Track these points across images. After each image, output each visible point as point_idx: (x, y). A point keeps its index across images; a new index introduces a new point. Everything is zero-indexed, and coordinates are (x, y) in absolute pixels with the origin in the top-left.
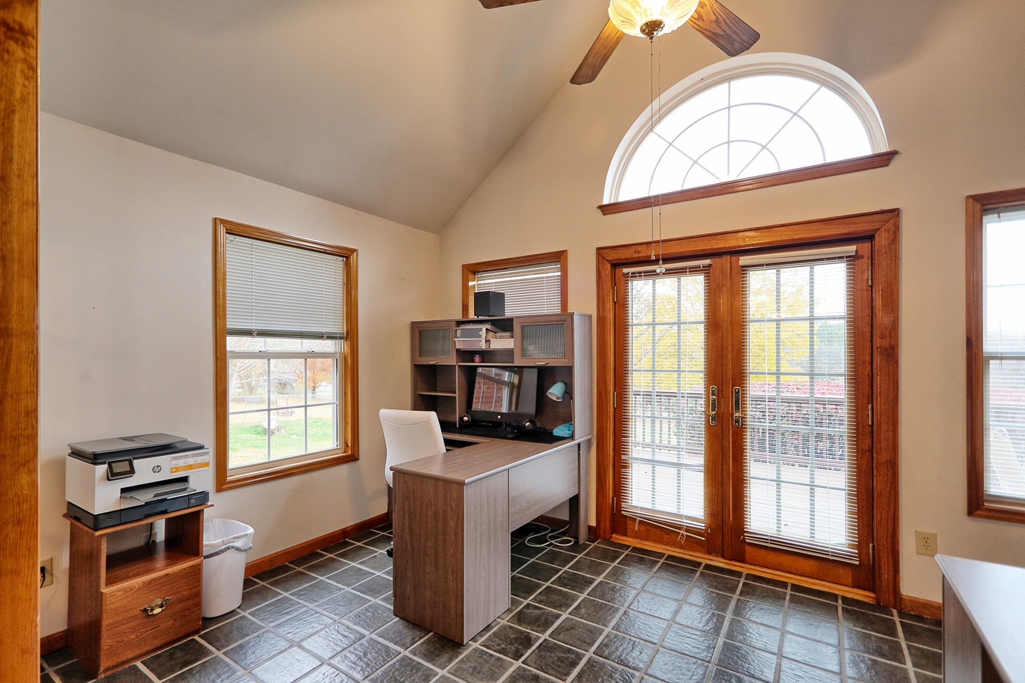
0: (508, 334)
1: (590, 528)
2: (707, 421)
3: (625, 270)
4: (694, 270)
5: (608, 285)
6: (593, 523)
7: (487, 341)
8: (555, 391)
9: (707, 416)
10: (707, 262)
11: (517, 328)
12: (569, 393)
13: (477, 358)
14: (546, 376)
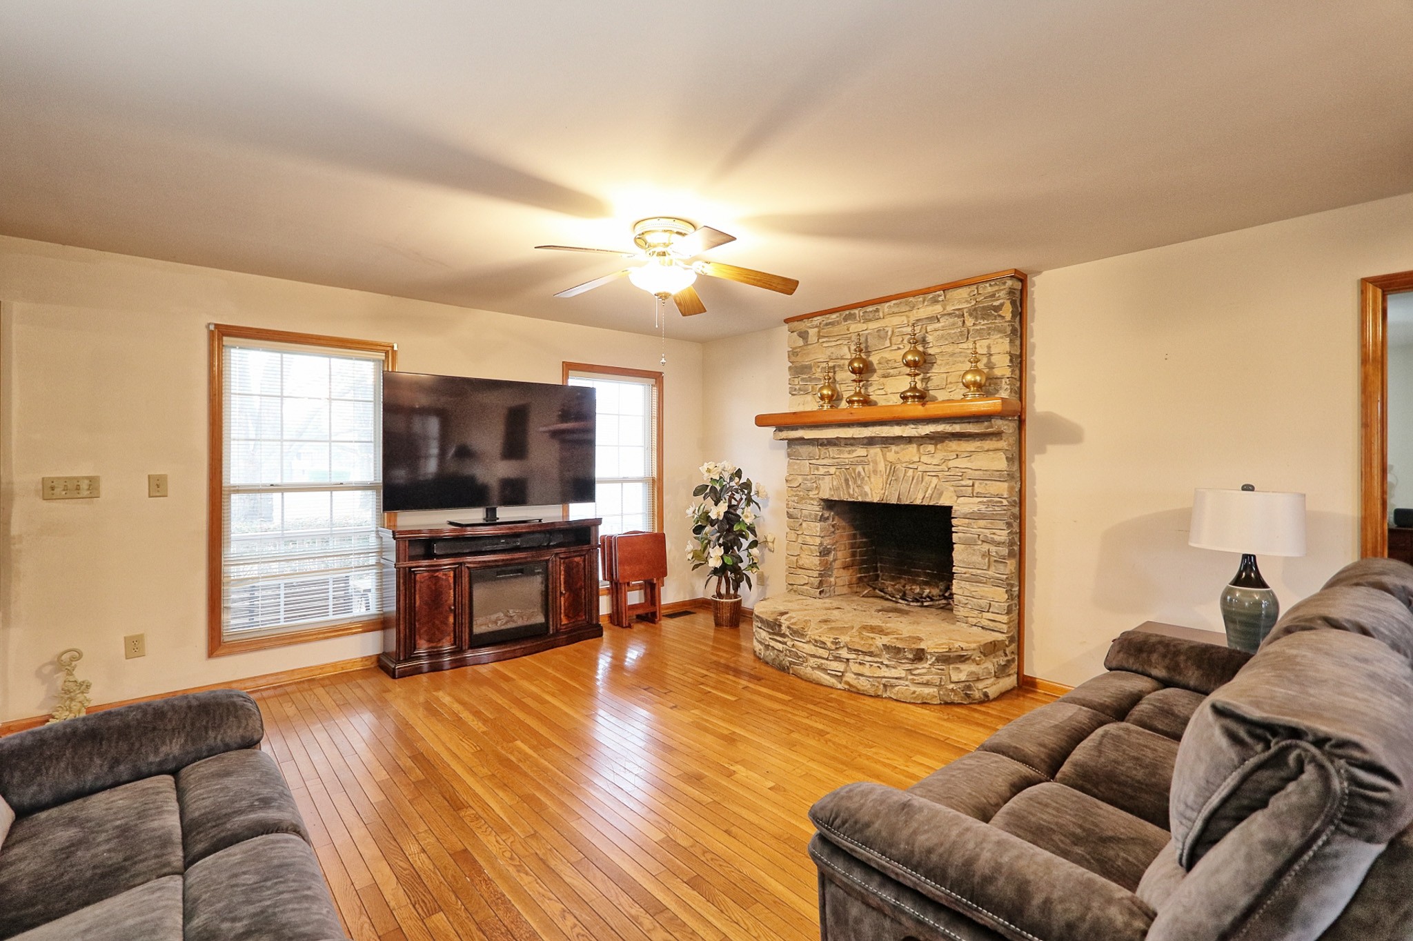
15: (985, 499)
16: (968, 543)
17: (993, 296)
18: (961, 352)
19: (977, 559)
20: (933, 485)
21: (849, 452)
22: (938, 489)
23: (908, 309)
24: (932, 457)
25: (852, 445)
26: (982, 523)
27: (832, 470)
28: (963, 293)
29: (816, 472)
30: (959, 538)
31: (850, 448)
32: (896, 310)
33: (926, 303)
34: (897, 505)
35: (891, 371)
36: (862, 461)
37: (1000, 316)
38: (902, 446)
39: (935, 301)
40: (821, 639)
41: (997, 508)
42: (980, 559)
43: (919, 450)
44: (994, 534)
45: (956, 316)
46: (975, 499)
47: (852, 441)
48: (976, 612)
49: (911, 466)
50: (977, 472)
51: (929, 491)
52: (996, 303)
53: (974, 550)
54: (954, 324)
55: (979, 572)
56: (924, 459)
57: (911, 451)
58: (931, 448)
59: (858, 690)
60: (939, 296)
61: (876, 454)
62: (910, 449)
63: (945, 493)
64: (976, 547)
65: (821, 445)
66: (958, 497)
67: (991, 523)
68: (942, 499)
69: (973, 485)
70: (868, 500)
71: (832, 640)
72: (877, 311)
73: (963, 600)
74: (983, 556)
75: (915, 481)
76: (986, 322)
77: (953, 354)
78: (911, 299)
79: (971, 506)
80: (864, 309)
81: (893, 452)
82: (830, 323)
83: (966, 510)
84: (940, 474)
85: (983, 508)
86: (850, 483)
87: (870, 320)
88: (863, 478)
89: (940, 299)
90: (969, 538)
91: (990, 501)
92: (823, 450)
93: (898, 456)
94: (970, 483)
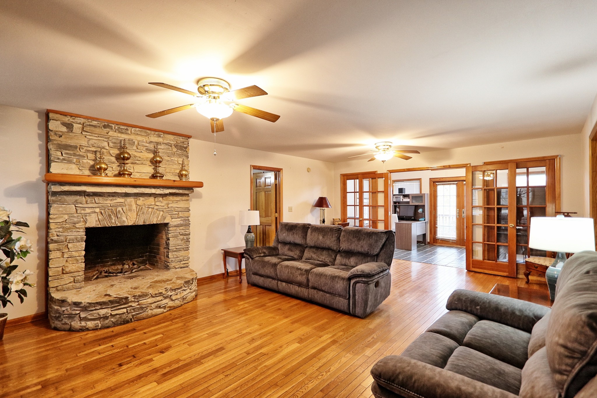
0: (408, 198)
1: (428, 242)
2: (457, 217)
3: (437, 183)
4: (453, 184)
5: (432, 187)
6: (429, 241)
7: (403, 199)
8: (420, 210)
9: (457, 216)
10: (456, 182)
11: (410, 197)
12: (424, 211)
13: (397, 203)
14: (417, 207)
15: (183, 219)
16: (175, 237)
17: (183, 143)
18: (171, 161)
19: (179, 242)
20: (161, 215)
21: (111, 200)
22: (163, 216)
23: (145, 135)
24: (161, 203)
25: (113, 196)
26: (181, 228)
27: (97, 210)
28: (171, 137)
29: (83, 212)
30: (172, 235)
31: (111, 198)
32: (139, 133)
33: (155, 136)
34: (144, 225)
35: (137, 162)
36: (121, 205)
37: (186, 151)
38: (146, 198)
39: (159, 136)
40: (159, 292)
41: (187, 222)
42: (180, 242)
43: (155, 200)
44: (186, 231)
45: (169, 146)
46: (178, 219)
47: (114, 194)
48: (178, 263)
49: (150, 207)
50: (179, 209)
51: (160, 217)
52: (185, 146)
53: (178, 239)
54: (168, 149)
55: (180, 247)
56: (157, 204)
57: (151, 200)
58: (161, 199)
59: (174, 307)
60: (162, 135)
61: (131, 202)
62: (151, 199)
63: (167, 218)
64: (178, 238)
65: (87, 195)
66: (172, 219)
67: (185, 228)
68: (165, 220)
69: (179, 214)
70: (126, 224)
71: (165, 290)
72: (127, 129)
73: (173, 260)
74: (182, 240)
75: (152, 213)
76: (181, 151)
77: (168, 161)
78: (148, 131)
79: (177, 222)
80: (119, 126)
81: (141, 201)
82: (92, 126)
83: (176, 223)
84: (164, 210)
85: (182, 222)
86: (112, 217)
87: (122, 133)
88: (122, 214)
89: (161, 136)
90: (176, 235)
91: (185, 219)
92: (89, 199)
93: (144, 202)
94: (177, 213)
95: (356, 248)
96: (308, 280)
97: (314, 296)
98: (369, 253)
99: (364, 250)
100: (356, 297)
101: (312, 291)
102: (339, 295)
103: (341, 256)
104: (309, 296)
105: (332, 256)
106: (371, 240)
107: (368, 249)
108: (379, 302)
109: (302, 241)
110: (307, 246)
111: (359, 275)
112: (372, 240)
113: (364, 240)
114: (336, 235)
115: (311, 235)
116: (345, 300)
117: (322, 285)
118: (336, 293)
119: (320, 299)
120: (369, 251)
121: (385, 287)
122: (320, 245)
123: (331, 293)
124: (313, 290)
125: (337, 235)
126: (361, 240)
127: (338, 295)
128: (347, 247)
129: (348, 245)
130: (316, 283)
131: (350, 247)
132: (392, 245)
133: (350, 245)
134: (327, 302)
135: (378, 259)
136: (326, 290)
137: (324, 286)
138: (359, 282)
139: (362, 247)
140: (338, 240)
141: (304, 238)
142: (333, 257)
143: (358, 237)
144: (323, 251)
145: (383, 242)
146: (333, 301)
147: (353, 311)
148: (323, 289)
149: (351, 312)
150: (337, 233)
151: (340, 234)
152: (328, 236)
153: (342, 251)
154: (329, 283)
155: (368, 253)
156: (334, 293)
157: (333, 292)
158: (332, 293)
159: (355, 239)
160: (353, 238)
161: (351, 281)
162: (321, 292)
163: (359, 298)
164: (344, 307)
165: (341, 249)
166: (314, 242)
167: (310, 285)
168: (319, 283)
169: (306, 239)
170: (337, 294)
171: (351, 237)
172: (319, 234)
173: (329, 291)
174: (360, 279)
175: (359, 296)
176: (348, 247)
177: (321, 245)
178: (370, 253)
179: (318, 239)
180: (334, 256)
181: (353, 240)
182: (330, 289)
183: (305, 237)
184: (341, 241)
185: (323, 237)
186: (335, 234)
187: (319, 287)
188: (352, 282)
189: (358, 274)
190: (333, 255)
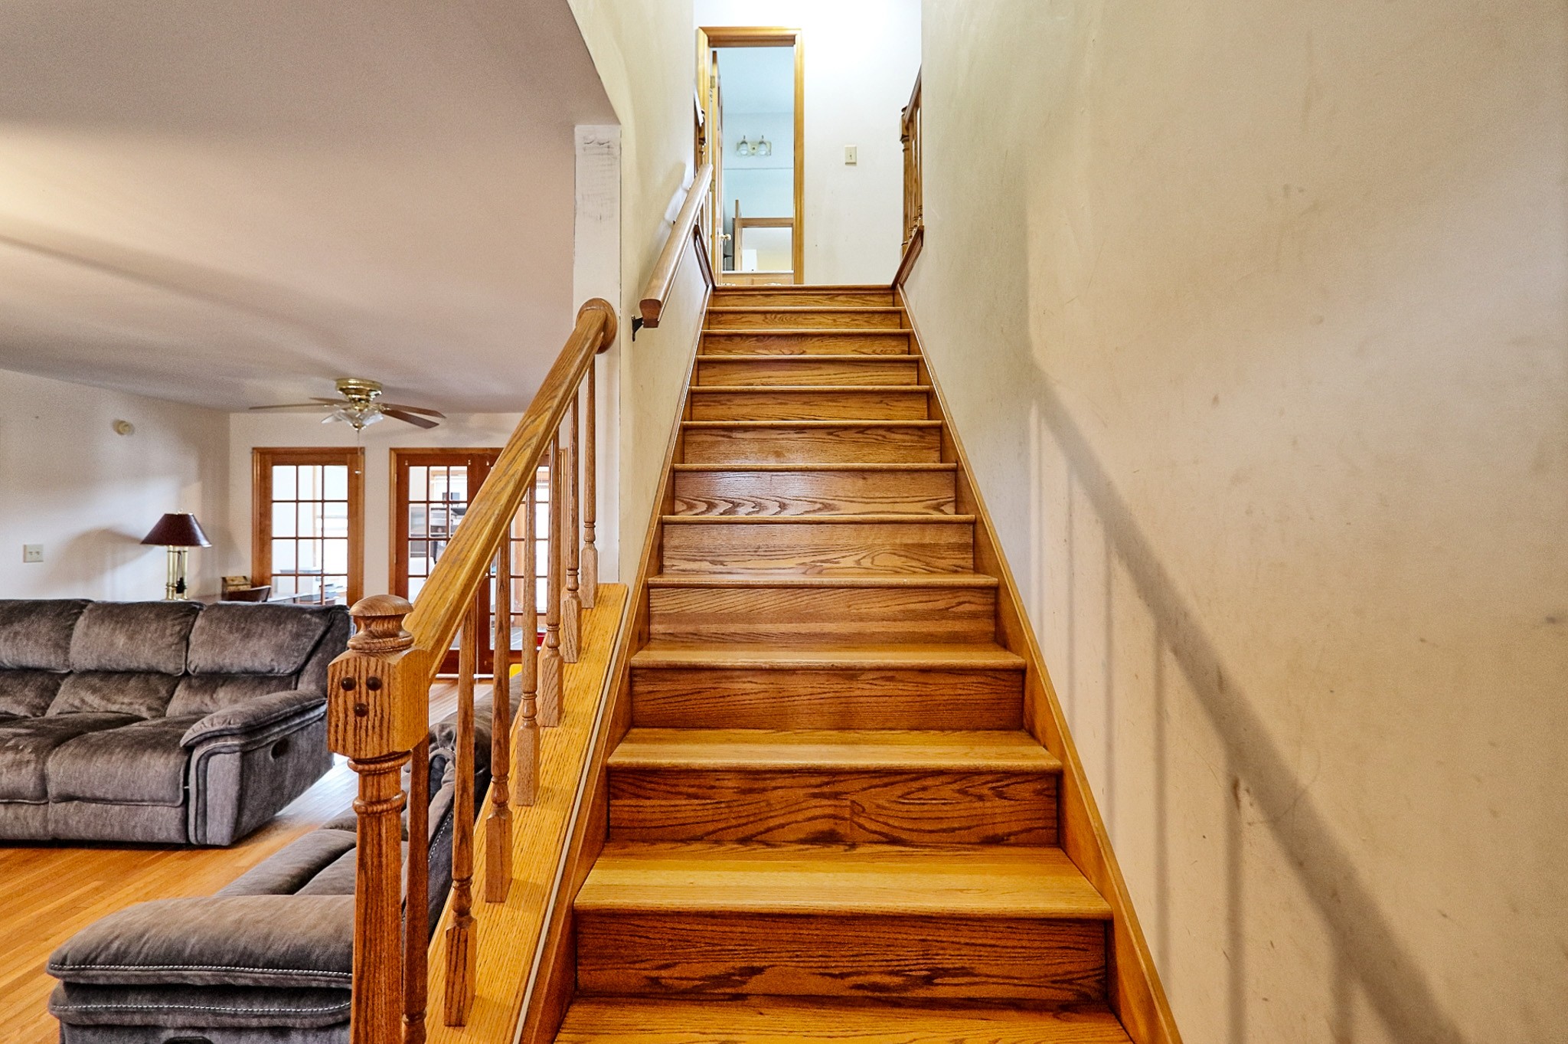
95: (236, 661)
96: (43, 779)
97: (66, 823)
98: (276, 670)
99: (262, 663)
100: (208, 793)
101: (57, 810)
102: (154, 801)
103: (189, 687)
104: (45, 828)
105: (157, 691)
106: (281, 633)
107: (272, 660)
108: (290, 795)
109: (52, 658)
110: (71, 672)
111: (217, 734)
112: (284, 634)
113: (261, 635)
114: (178, 628)
115: (86, 634)
116: (173, 811)
117: (96, 783)
118: (142, 795)
119: (88, 826)
120: (275, 664)
121: (313, 751)
122: (118, 665)
123: (127, 801)
124: (64, 804)
125: (181, 630)
126: (253, 636)
127: (150, 800)
128: (209, 661)
129: (213, 654)
130: (74, 782)
131: (219, 660)
132: (341, 642)
133: (221, 652)
134: (114, 832)
135: (300, 681)
136: (110, 796)
137: (101, 785)
138: (217, 750)
139: (254, 654)
140: (184, 644)
141: (61, 647)
142: (163, 693)
143: (244, 628)
144: (129, 680)
145: (317, 638)
146: (133, 823)
147: (196, 836)
148: (99, 794)
149: (192, 839)
150: (180, 623)
151: (192, 626)
152: (149, 635)
153: (194, 672)
154: (119, 774)
155: (273, 670)
156: (138, 797)
157: (132, 795)
158: (132, 801)
159: (236, 635)
160: (231, 632)
161: (195, 752)
162: (94, 805)
163: (216, 795)
164: (167, 829)
165: (192, 667)
166: (94, 656)
167: (53, 790)
168: (85, 778)
169: (66, 650)
170: (146, 798)
171: (223, 631)
172: (114, 630)
173: (120, 797)
174: (220, 743)
175: (216, 790)
176: (213, 661)
177: (121, 663)
178: (279, 670)
179: (112, 645)
180: (167, 692)
181: (231, 638)
182: (123, 788)
183: (62, 643)
184: (191, 647)
185: (131, 638)
186: (174, 625)
187: (83, 792)
188: (197, 754)
189: (214, 732)
190: (161, 688)
